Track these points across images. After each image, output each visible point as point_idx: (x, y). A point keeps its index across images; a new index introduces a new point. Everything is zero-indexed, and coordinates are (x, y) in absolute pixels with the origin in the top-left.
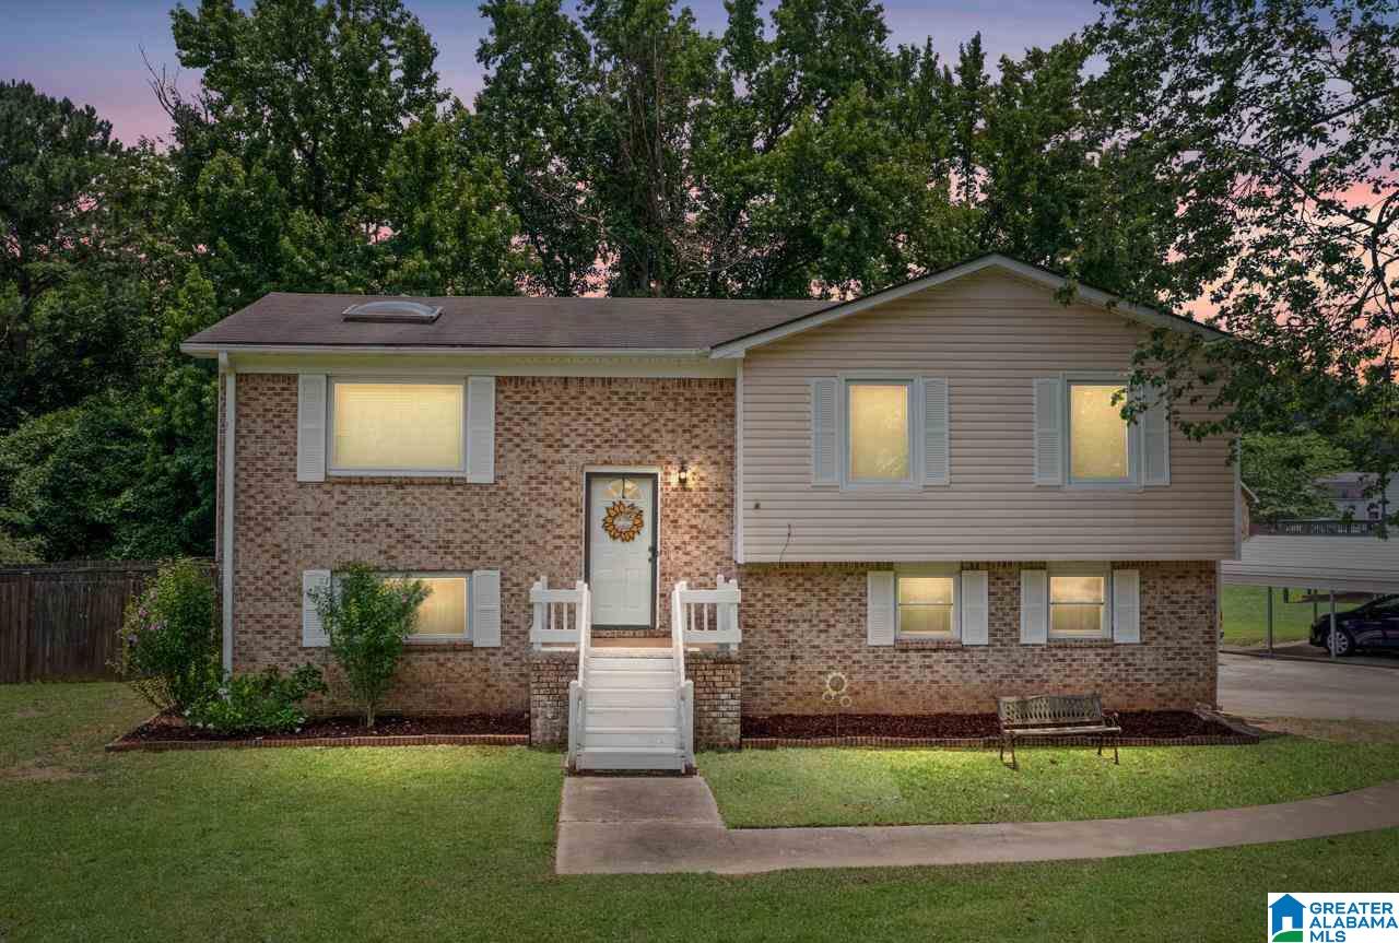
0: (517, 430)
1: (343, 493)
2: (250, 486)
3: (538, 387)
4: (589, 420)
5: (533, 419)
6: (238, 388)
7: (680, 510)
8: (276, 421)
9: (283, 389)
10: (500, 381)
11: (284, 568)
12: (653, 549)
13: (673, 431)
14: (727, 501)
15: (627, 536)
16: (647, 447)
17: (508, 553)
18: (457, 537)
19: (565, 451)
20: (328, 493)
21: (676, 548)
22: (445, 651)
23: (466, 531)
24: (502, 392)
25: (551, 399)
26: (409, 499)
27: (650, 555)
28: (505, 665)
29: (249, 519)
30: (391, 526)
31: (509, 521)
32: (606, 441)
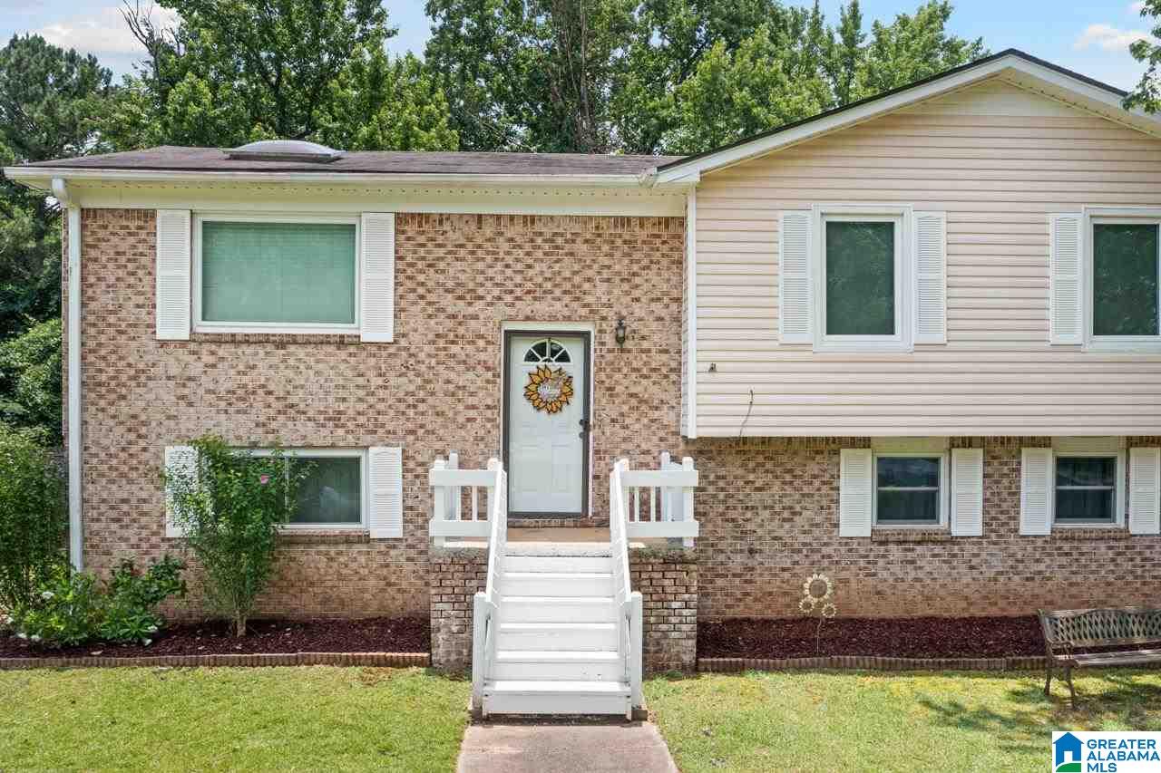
0: (421, 278)
1: (213, 353)
2: (100, 345)
3: (446, 226)
4: (507, 266)
5: (442, 265)
6: (83, 227)
7: (618, 376)
8: (131, 266)
9: (140, 228)
10: (401, 219)
11: (142, 443)
12: (585, 423)
13: (608, 280)
14: (674, 364)
15: (553, 407)
16: (578, 299)
17: (410, 426)
18: (351, 407)
19: (479, 305)
20: (194, 353)
21: (613, 421)
22: (337, 543)
23: (361, 400)
24: (403, 232)
25: (462, 241)
26: (292, 362)
27: (581, 429)
28: (409, 559)
29: (100, 384)
30: (270, 393)
31: (412, 388)
32: (529, 292)
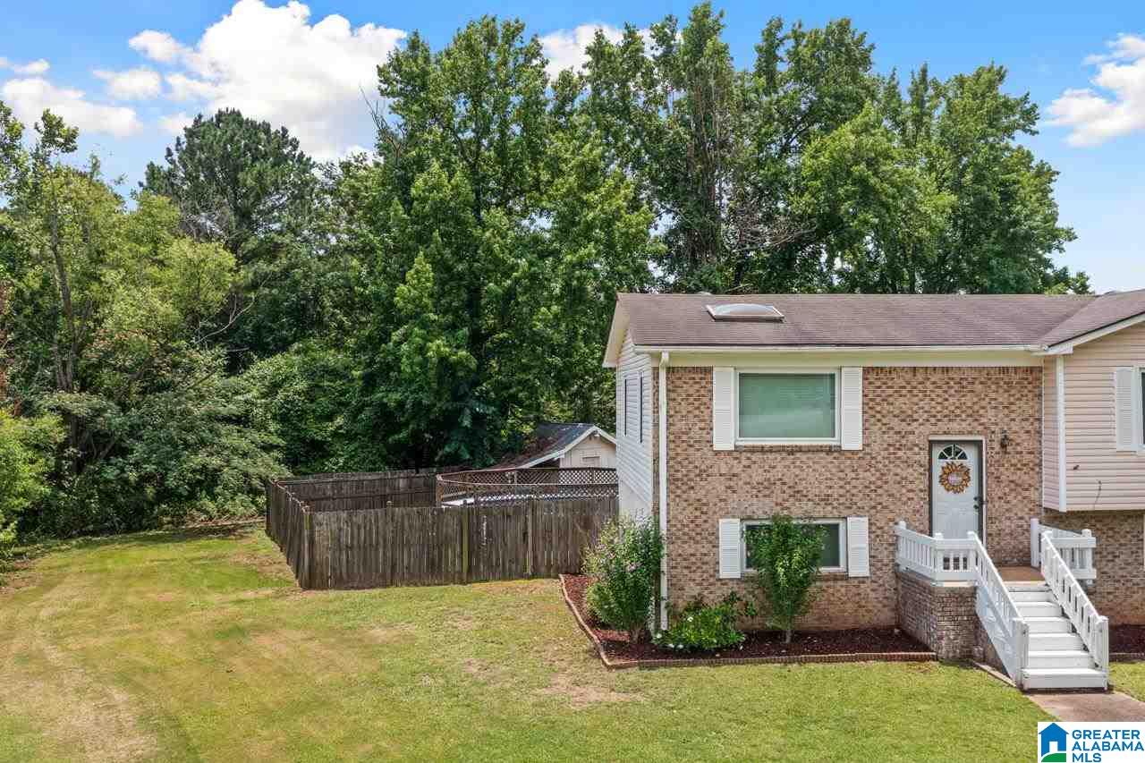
0: (878, 408)
1: (748, 458)
2: (677, 454)
3: (894, 375)
4: (932, 400)
5: (891, 399)
6: (667, 378)
7: (1002, 469)
8: (697, 404)
9: (701, 379)
10: (867, 371)
11: (704, 517)
12: (980, 499)
13: (995, 408)
14: (1037, 461)
15: (957, 489)
16: (976, 420)
17: (873, 504)
18: (835, 492)
19: (915, 424)
20: (737, 458)
21: (1000, 498)
22: (827, 580)
23: (841, 487)
24: (867, 379)
25: (904, 384)
26: (798, 463)
27: (976, 503)
28: (873, 590)
29: (678, 480)
30: (784, 484)
31: (873, 479)
32: (945, 416)
